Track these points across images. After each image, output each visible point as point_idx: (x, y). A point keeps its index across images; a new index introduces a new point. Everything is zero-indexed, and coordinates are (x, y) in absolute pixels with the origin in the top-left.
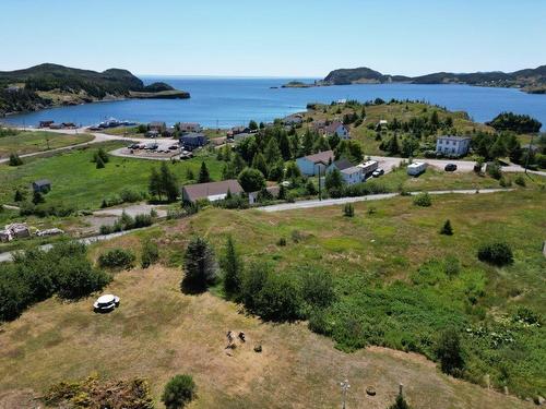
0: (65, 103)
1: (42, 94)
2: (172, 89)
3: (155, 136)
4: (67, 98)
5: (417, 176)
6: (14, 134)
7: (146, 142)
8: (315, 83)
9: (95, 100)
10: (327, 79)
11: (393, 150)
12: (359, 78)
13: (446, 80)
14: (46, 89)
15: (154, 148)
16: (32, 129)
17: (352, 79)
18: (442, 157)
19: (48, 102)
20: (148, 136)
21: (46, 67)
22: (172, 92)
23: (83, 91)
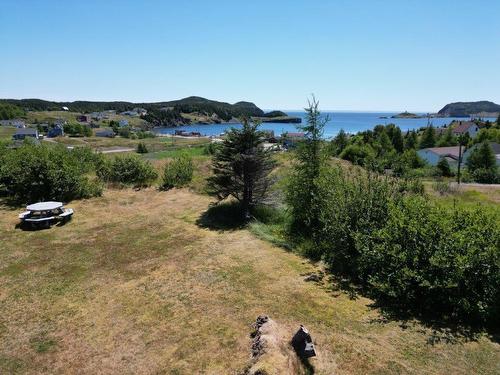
0: (200, 122)
1: (184, 115)
2: (286, 116)
4: (202, 119)
6: (153, 137)
9: (223, 122)
10: (440, 112)
14: (188, 112)
16: (168, 136)
19: (187, 121)
21: (193, 99)
22: (285, 118)
23: (215, 115)
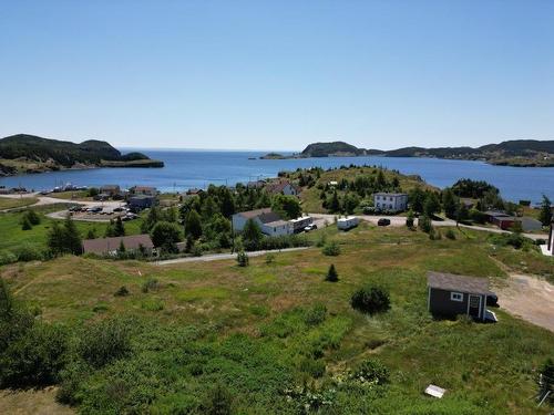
0: (29, 171)
1: (6, 162)
2: (147, 158)
3: (106, 199)
4: (32, 165)
5: (346, 230)
7: (92, 205)
8: (294, 156)
9: (62, 167)
10: (305, 151)
11: (334, 208)
12: (336, 151)
13: (417, 154)
14: (11, 157)
15: (98, 210)
17: (329, 152)
18: (379, 213)
19: (10, 170)
20: (97, 199)
21: (20, 138)
23: (51, 159)
